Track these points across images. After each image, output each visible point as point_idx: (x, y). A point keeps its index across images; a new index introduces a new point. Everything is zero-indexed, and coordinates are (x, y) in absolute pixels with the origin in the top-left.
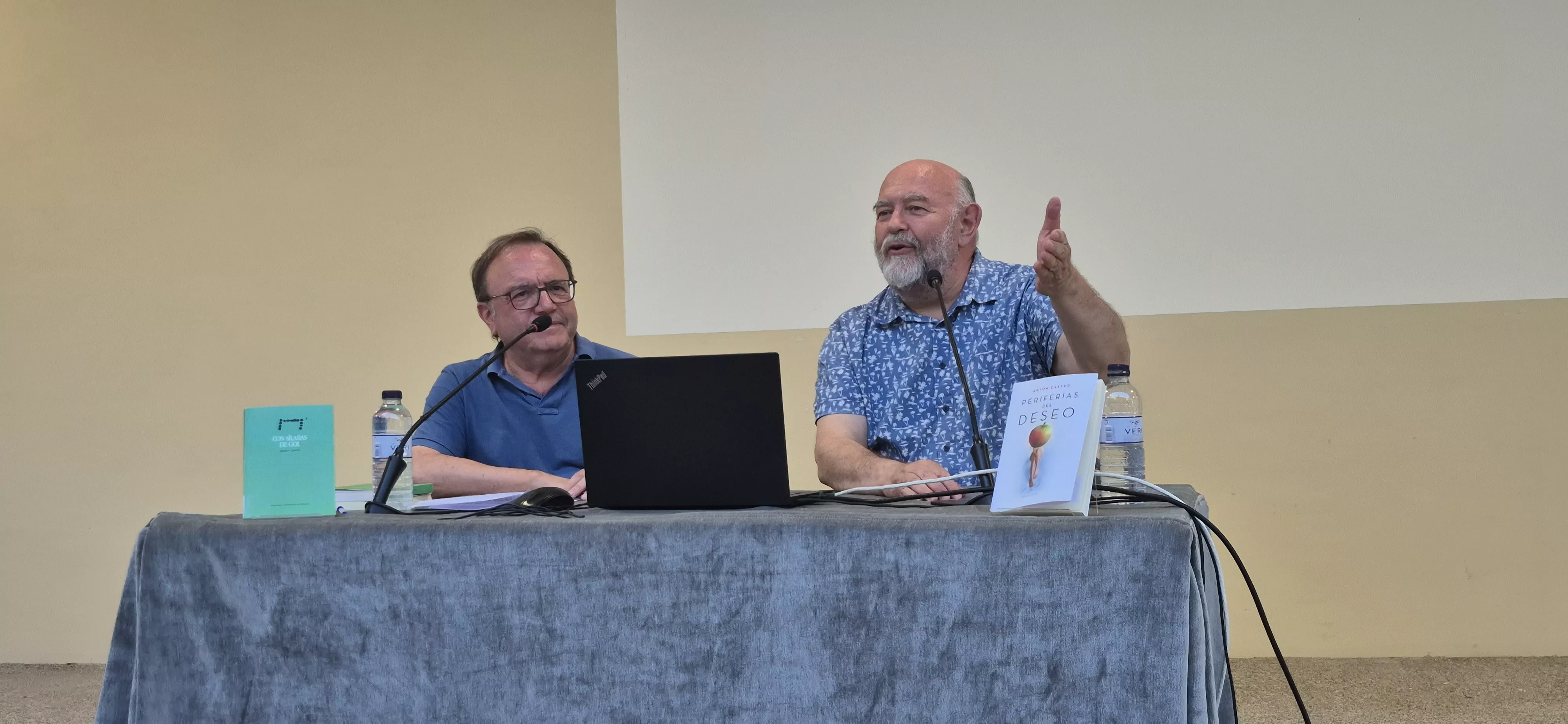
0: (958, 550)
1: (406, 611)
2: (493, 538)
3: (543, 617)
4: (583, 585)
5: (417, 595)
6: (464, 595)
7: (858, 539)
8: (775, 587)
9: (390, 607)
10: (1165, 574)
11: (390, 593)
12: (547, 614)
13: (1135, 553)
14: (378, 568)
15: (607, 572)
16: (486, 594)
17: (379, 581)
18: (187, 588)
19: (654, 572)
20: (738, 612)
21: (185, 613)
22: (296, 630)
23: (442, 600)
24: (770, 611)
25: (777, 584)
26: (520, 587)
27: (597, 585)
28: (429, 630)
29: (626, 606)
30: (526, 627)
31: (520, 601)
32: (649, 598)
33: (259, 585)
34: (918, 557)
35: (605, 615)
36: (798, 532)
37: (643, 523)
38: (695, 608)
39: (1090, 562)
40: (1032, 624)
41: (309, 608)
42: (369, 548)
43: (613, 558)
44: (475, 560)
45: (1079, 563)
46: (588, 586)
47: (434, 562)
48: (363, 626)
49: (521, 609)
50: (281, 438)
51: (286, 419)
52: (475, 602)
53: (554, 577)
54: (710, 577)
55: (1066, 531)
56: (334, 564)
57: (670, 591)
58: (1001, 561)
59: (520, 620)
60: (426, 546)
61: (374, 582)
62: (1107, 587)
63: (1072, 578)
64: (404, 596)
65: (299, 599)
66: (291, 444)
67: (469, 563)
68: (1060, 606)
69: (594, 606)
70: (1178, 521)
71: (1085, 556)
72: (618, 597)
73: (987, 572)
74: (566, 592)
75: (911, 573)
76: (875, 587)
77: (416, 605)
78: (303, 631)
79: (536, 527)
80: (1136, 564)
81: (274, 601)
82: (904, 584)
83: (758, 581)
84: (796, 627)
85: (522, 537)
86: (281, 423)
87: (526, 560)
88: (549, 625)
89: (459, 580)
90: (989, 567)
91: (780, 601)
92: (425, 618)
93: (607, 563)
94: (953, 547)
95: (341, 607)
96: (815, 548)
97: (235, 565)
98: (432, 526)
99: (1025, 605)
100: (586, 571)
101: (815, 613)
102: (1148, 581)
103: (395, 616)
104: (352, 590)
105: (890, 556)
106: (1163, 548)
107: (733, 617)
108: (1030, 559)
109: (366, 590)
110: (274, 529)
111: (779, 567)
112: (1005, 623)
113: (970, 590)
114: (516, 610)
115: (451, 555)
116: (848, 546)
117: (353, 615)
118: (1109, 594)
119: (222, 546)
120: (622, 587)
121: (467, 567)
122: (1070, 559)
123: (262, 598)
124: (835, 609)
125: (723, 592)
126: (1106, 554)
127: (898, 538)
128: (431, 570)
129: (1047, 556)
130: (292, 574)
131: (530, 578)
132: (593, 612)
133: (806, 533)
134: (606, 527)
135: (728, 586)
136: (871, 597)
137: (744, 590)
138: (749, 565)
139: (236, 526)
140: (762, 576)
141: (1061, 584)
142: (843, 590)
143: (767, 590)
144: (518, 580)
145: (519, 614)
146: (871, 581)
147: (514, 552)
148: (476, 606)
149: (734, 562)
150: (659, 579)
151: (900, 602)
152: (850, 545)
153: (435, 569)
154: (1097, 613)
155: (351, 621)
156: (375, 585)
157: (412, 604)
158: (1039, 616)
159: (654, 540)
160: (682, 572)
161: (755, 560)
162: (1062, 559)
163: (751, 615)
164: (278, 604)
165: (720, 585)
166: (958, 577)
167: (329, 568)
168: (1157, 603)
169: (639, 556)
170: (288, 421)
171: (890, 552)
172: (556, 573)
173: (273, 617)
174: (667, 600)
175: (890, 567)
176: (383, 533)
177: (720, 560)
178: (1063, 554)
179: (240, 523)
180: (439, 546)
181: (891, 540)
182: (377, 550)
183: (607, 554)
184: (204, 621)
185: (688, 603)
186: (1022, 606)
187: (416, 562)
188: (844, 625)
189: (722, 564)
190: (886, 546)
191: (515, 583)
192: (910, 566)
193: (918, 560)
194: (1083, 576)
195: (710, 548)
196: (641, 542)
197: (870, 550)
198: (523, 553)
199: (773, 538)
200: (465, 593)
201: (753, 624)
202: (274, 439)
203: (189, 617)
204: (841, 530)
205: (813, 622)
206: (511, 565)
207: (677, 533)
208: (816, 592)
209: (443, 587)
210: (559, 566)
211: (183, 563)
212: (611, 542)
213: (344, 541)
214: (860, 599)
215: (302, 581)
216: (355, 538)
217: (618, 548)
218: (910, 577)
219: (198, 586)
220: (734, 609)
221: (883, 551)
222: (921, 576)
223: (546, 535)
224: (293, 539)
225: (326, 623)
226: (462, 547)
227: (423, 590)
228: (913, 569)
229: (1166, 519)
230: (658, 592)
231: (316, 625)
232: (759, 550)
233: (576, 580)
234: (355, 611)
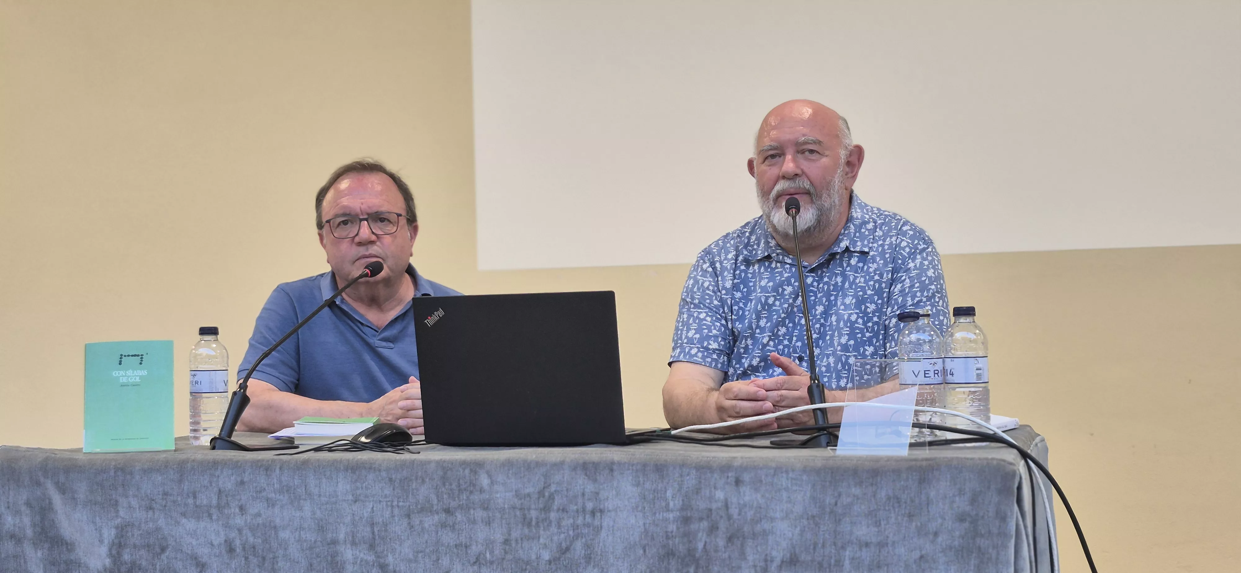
0: (787, 489)
1: (241, 544)
2: (328, 473)
3: (376, 553)
4: (416, 520)
5: (253, 529)
6: (298, 530)
7: (688, 478)
8: (605, 524)
9: (226, 541)
10: (991, 514)
11: (226, 527)
12: (379, 549)
13: (961, 492)
14: (214, 502)
15: (439, 508)
16: (321, 529)
17: (216, 515)
18: (27, 521)
19: (486, 509)
20: (568, 549)
21: (25, 545)
22: (133, 563)
23: (276, 533)
24: (600, 548)
25: (607, 522)
26: (354, 523)
27: (430, 521)
28: (264, 564)
29: (458, 542)
30: (359, 562)
31: (353, 537)
32: (481, 533)
33: (98, 518)
34: (748, 495)
35: (437, 551)
36: (629, 469)
37: (475, 460)
38: (526, 544)
39: (917, 501)
40: (859, 563)
41: (146, 542)
42: (206, 483)
43: (446, 494)
44: (310, 494)
45: (906, 503)
46: (421, 521)
47: (270, 496)
48: (200, 559)
49: (354, 543)
50: (122, 373)
51: (127, 355)
52: (310, 536)
53: (388, 513)
54: (541, 514)
55: (894, 471)
56: (172, 498)
57: (502, 528)
58: (829, 500)
59: (353, 555)
60: (262, 480)
61: (210, 516)
62: (933, 526)
63: (899, 517)
64: (240, 530)
65: (137, 532)
66: (131, 379)
67: (304, 497)
68: (887, 546)
69: (426, 542)
70: (1004, 461)
71: (912, 495)
72: (450, 534)
73: (815, 511)
74: (399, 527)
75: (740, 511)
76: (705, 524)
77: (251, 539)
78: (140, 564)
79: (371, 464)
80: (962, 504)
81: (112, 534)
82: (734, 522)
83: (588, 519)
84: (626, 565)
85: (357, 473)
86: (121, 358)
87: (360, 495)
88: (382, 561)
89: (294, 514)
90: (818, 505)
91: (610, 538)
92: (260, 551)
93: (439, 499)
94: (782, 485)
95: (178, 540)
96: (645, 486)
97: (74, 498)
98: (268, 461)
99: (852, 544)
100: (419, 507)
101: (645, 551)
102: (974, 522)
103: (231, 550)
104: (189, 524)
105: (720, 495)
106: (989, 488)
107: (563, 554)
108: (858, 499)
109: (202, 524)
110: (113, 463)
111: (609, 505)
112: (833, 561)
113: (798, 529)
114: (349, 546)
115: (286, 489)
116: (678, 484)
117: (190, 548)
118: (936, 534)
119: (62, 478)
120: (454, 524)
121: (302, 501)
122: (898, 498)
123: (100, 531)
124: (664, 547)
125: (554, 529)
126: (932, 494)
127: (728, 477)
128: (266, 505)
129: (874, 496)
130: (130, 507)
131: (363, 514)
132: (426, 547)
133: (637, 470)
134: (441, 464)
135: (558, 523)
136: (700, 534)
137: (575, 527)
138: (580, 500)
139: (76, 459)
140: (593, 513)
141: (888, 523)
142: (672, 527)
143: (598, 528)
144: (352, 515)
145: (352, 550)
146: (701, 519)
147: (348, 487)
148: (311, 541)
149: (565, 499)
150: (491, 515)
151: (730, 539)
152: (680, 483)
153: (271, 503)
154: (923, 552)
155: (188, 554)
156: (211, 519)
157: (247, 539)
158: (866, 555)
159: (486, 476)
160: (513, 508)
161: (586, 497)
162: (889, 499)
163: (581, 552)
164: (116, 537)
165: (551, 522)
166: (787, 516)
167: (167, 502)
168: (982, 542)
169: (471, 492)
170: (129, 356)
171: (719, 490)
172: (390, 508)
173: (110, 550)
174: (499, 536)
175: (720, 504)
176: (219, 468)
177: (551, 497)
178: (891, 495)
179: (80, 456)
180: (275, 481)
181: (720, 478)
182: (214, 485)
183: (440, 490)
184: (43, 554)
185: (519, 539)
186: (850, 544)
187: (252, 496)
188: (673, 562)
189: (554, 502)
190: (715, 484)
191: (349, 518)
192: (739, 504)
193: (747, 498)
194: (910, 516)
195: (541, 485)
196: (474, 478)
197: (700, 489)
198: (357, 488)
199: (603, 475)
200: (300, 528)
201: (583, 561)
202: (115, 374)
203: (29, 550)
204: (671, 468)
205: (641, 560)
206: (345, 500)
207: (509, 470)
208: (645, 529)
209: (278, 521)
210: (393, 501)
211: (24, 496)
212: (444, 479)
213: (181, 475)
214: (688, 536)
215: (140, 515)
216: (193, 472)
217: (451, 484)
218: (739, 514)
219: (38, 518)
220: (564, 545)
221: (713, 489)
222: (750, 514)
223: (380, 471)
224: (131, 473)
225: (163, 557)
226: (296, 482)
227: (258, 524)
228: (742, 508)
229: (993, 459)
230: (490, 529)
231: (153, 558)
232: (590, 488)
233: (408, 516)
234: (192, 543)
